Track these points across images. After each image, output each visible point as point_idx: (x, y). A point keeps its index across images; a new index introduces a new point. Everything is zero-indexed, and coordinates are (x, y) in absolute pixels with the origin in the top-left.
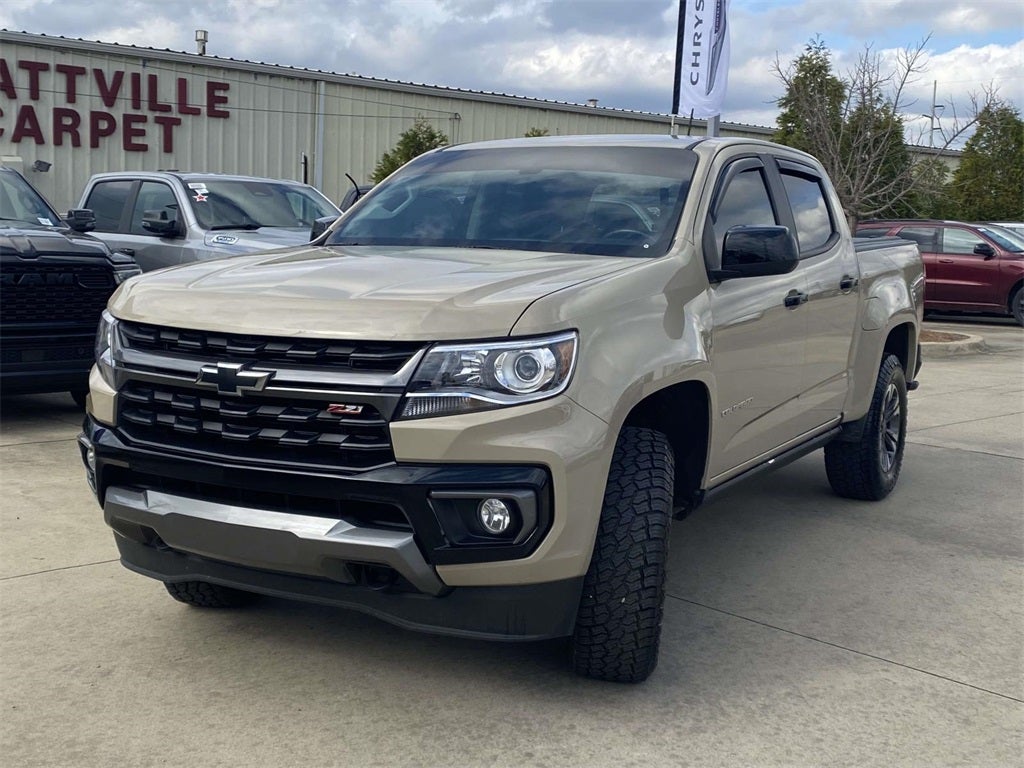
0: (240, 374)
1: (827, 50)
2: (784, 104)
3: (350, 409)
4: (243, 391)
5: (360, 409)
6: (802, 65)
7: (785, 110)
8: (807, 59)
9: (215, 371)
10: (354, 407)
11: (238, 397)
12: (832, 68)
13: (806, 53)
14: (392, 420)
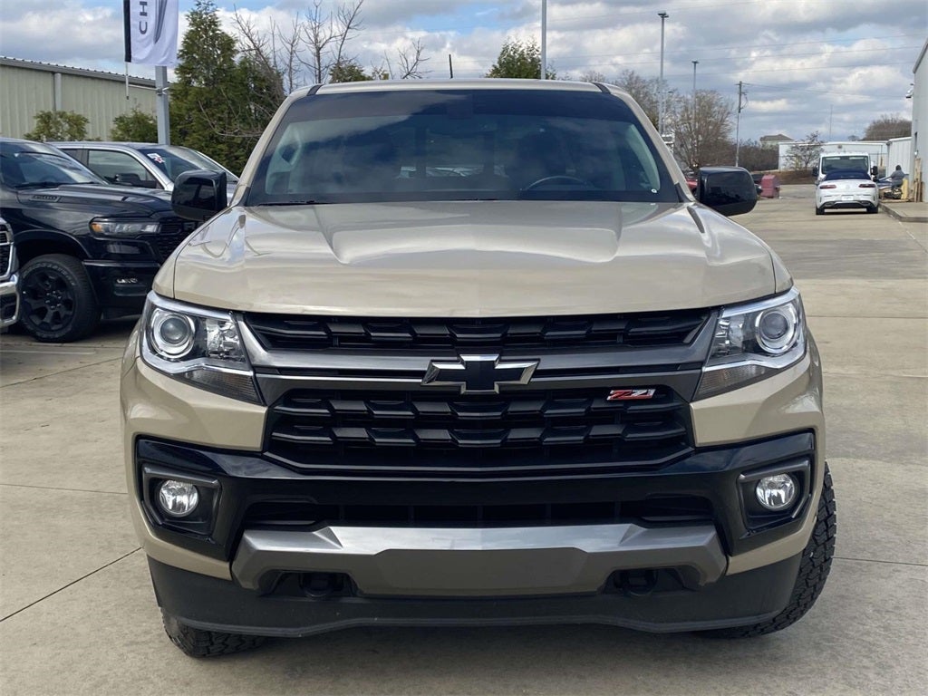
0: (499, 366)
1: (214, 6)
2: (181, 56)
3: (637, 394)
4: (500, 386)
5: (652, 392)
6: (194, 20)
7: (181, 62)
8: (197, 13)
9: (461, 367)
10: (645, 391)
11: (495, 395)
12: (222, 23)
13: (196, 8)
14: (692, 401)
